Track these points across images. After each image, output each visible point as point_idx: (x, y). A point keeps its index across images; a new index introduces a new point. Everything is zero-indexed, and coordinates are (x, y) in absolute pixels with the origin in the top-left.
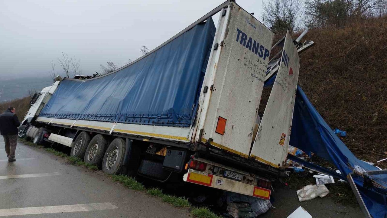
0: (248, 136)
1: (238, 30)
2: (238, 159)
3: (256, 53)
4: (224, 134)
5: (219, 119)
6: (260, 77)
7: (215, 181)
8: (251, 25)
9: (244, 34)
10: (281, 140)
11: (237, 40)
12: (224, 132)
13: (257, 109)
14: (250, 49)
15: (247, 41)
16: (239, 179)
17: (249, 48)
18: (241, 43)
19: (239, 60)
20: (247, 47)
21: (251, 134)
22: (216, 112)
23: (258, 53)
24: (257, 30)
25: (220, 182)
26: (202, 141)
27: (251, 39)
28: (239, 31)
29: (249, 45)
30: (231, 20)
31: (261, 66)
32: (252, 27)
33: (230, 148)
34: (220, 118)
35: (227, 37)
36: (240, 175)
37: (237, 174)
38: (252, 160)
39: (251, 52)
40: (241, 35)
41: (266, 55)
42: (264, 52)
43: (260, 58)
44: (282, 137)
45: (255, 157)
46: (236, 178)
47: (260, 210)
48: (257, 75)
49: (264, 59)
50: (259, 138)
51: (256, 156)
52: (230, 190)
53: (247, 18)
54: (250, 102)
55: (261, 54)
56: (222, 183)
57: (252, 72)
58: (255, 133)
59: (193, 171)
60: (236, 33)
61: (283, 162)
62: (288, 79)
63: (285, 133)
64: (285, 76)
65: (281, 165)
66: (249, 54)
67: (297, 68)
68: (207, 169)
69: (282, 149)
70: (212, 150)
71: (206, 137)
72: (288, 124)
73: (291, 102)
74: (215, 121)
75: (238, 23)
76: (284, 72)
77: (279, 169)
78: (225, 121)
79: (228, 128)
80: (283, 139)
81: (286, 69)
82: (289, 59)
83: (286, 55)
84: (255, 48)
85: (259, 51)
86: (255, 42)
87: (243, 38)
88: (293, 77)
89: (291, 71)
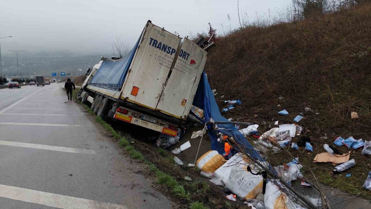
0: (155, 98)
1: (151, 38)
2: (147, 109)
3: (165, 51)
4: (137, 96)
5: (134, 88)
6: (167, 65)
7: (134, 120)
8: (162, 35)
9: (155, 41)
10: (182, 102)
11: (150, 44)
12: (137, 95)
13: (163, 84)
14: (160, 49)
15: (157, 45)
16: (154, 122)
17: (159, 49)
18: (153, 46)
19: (150, 55)
20: (157, 48)
21: (157, 97)
22: (132, 84)
23: (166, 51)
24: (166, 37)
25: (137, 121)
26: (121, 98)
27: (160, 43)
28: (152, 39)
29: (159, 47)
30: (147, 33)
31: (167, 59)
32: (162, 36)
33: (141, 103)
34: (134, 87)
35: (142, 44)
36: (154, 120)
37: (152, 120)
38: (159, 111)
39: (161, 50)
40: (153, 41)
41: (172, 52)
42: (171, 50)
43: (168, 54)
44: (183, 101)
45: (160, 110)
46: (152, 121)
47: (170, 143)
48: (164, 64)
49: (171, 54)
50: (163, 100)
51: (161, 109)
52: (144, 126)
53: (158, 31)
54: (158, 79)
55: (168, 52)
56: (138, 122)
57: (161, 62)
58: (161, 96)
59: (119, 113)
60: (149, 40)
61: (185, 116)
62: (188, 67)
63: (186, 98)
64: (184, 64)
65: (183, 117)
66: (159, 52)
67: (203, 59)
68: (130, 114)
69: (183, 108)
70: (128, 103)
71: (124, 96)
72: (189, 93)
73: (195, 81)
74: (131, 88)
75: (152, 34)
76: (182, 63)
77: (181, 119)
78: (138, 89)
79: (140, 92)
80: (184, 102)
81: (185, 60)
82: (189, 55)
83: (185, 52)
84: (164, 48)
85: (167, 50)
86: (164, 45)
87: (154, 43)
88: (196, 65)
89: (193, 62)
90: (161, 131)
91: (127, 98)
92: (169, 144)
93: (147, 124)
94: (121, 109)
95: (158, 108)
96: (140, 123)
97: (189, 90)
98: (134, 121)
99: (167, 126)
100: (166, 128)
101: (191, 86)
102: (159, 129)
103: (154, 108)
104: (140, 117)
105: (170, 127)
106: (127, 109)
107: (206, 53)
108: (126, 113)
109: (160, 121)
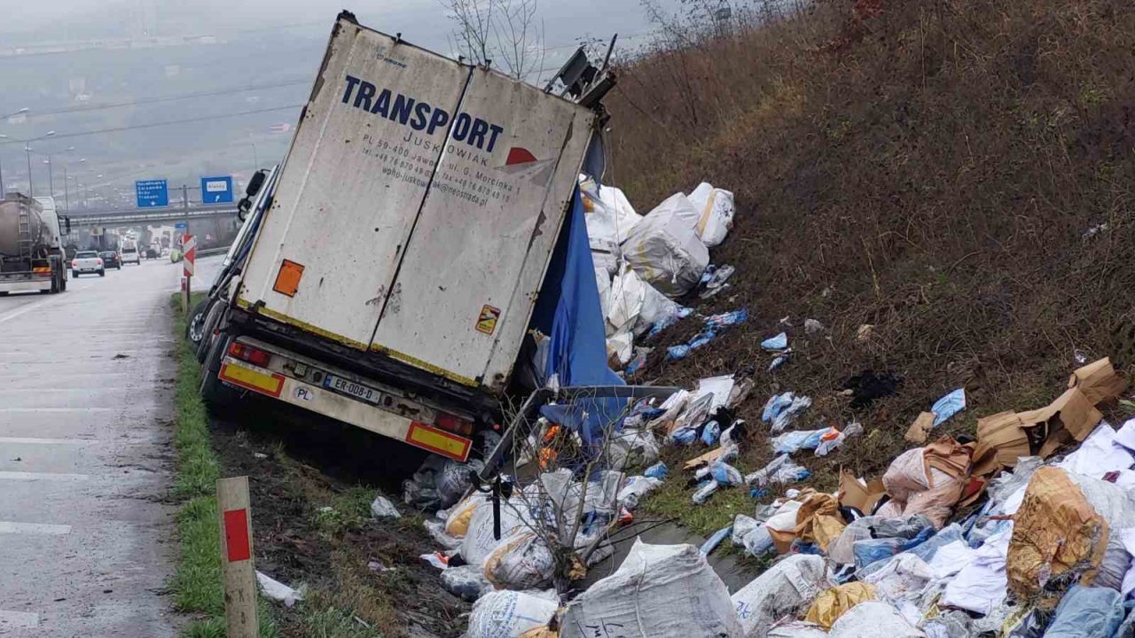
0: (367, 303)
1: (348, 78)
2: (336, 348)
3: (403, 121)
4: (297, 295)
5: (283, 265)
6: (412, 173)
7: (292, 390)
8: (391, 61)
9: (365, 85)
10: (481, 320)
11: (346, 100)
12: (296, 291)
13: (399, 247)
14: (385, 115)
15: (374, 101)
16: (372, 399)
17: (379, 114)
18: (357, 104)
19: (347, 141)
20: (374, 111)
21: (376, 301)
22: (278, 251)
23: (409, 121)
24: (407, 70)
25: (305, 393)
26: (238, 305)
27: (387, 94)
28: (352, 81)
29: (382, 106)
30: (333, 60)
31: (414, 150)
32: (392, 65)
33: (311, 324)
34: (285, 263)
35: (317, 100)
36: (373, 391)
37: (366, 390)
38: (383, 354)
39: (387, 121)
40: (356, 88)
41: (434, 123)
42: (428, 117)
43: (415, 132)
44: (483, 314)
45: (387, 349)
46: (364, 396)
47: (446, 485)
48: (403, 171)
49: (431, 131)
50: (397, 309)
51: (390, 347)
52: (332, 414)
53: (379, 48)
54: (377, 230)
55: (418, 122)
56: (309, 396)
57: (389, 165)
58: (388, 296)
59: (234, 361)
60: (344, 86)
61: (498, 376)
62: (501, 176)
63: (495, 304)
64: (476, 168)
65: (488, 381)
66: (381, 126)
67: (573, 142)
68: (277, 365)
69: (485, 342)
70: (265, 323)
71: (249, 297)
72: (508, 282)
73: (536, 232)
74: (274, 268)
75: (354, 63)
76: (468, 163)
77: (478, 389)
78: (300, 268)
79: (307, 283)
80: (488, 318)
82: (497, 130)
84: (402, 110)
85: (413, 115)
86: (401, 98)
87: (363, 94)
88: (537, 168)
89: (519, 157)
90: (402, 437)
91: (261, 304)
92: (443, 491)
93: (343, 405)
94: (243, 347)
95: (381, 341)
96: (316, 401)
97: (513, 266)
98: (291, 392)
99: (429, 420)
100: (424, 426)
101: (518, 251)
102: (393, 426)
103: (364, 340)
104: (317, 378)
105: (442, 424)
106: (264, 348)
107: (585, 117)
108: (263, 361)
109: (397, 394)
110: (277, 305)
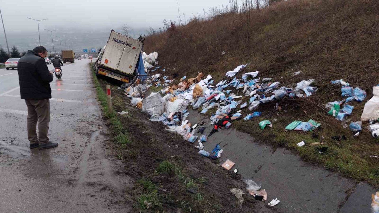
0: (116, 65)
3: (120, 43)
9: (115, 39)
12: (107, 63)
13: (120, 58)
16: (117, 76)
20: (116, 42)
22: (105, 58)
24: (120, 37)
26: (100, 64)
27: (118, 40)
28: (113, 38)
30: (111, 35)
31: (121, 47)
32: (118, 36)
33: (109, 67)
34: (106, 60)
35: (109, 40)
38: (118, 70)
39: (118, 43)
42: (123, 43)
43: (121, 45)
48: (120, 49)
49: (123, 45)
50: (120, 65)
52: (112, 77)
53: (117, 34)
54: (117, 56)
57: (118, 48)
58: (119, 64)
59: (100, 71)
60: (112, 39)
61: (132, 73)
62: (132, 50)
63: (131, 65)
64: (129, 49)
65: (131, 74)
66: (117, 44)
67: (140, 46)
68: (105, 72)
69: (130, 69)
70: (104, 67)
71: (102, 63)
72: (133, 63)
73: (136, 57)
74: (105, 60)
75: (113, 36)
76: (128, 48)
77: (130, 75)
78: (108, 60)
79: (109, 62)
80: (130, 67)
81: (130, 47)
82: (131, 45)
83: (129, 44)
84: (120, 42)
85: (121, 42)
86: (119, 41)
87: (115, 40)
88: (136, 49)
89: (134, 48)
90: (121, 80)
91: (103, 64)
92: (126, 86)
93: (114, 76)
94: (101, 69)
95: (118, 69)
96: (110, 76)
97: (133, 61)
98: (107, 75)
99: (124, 78)
100: (123, 79)
101: (134, 59)
102: (120, 79)
103: (116, 69)
104: (110, 73)
105: (125, 78)
107: (142, 44)
108: (104, 71)
109: (120, 75)
110: (105, 65)
